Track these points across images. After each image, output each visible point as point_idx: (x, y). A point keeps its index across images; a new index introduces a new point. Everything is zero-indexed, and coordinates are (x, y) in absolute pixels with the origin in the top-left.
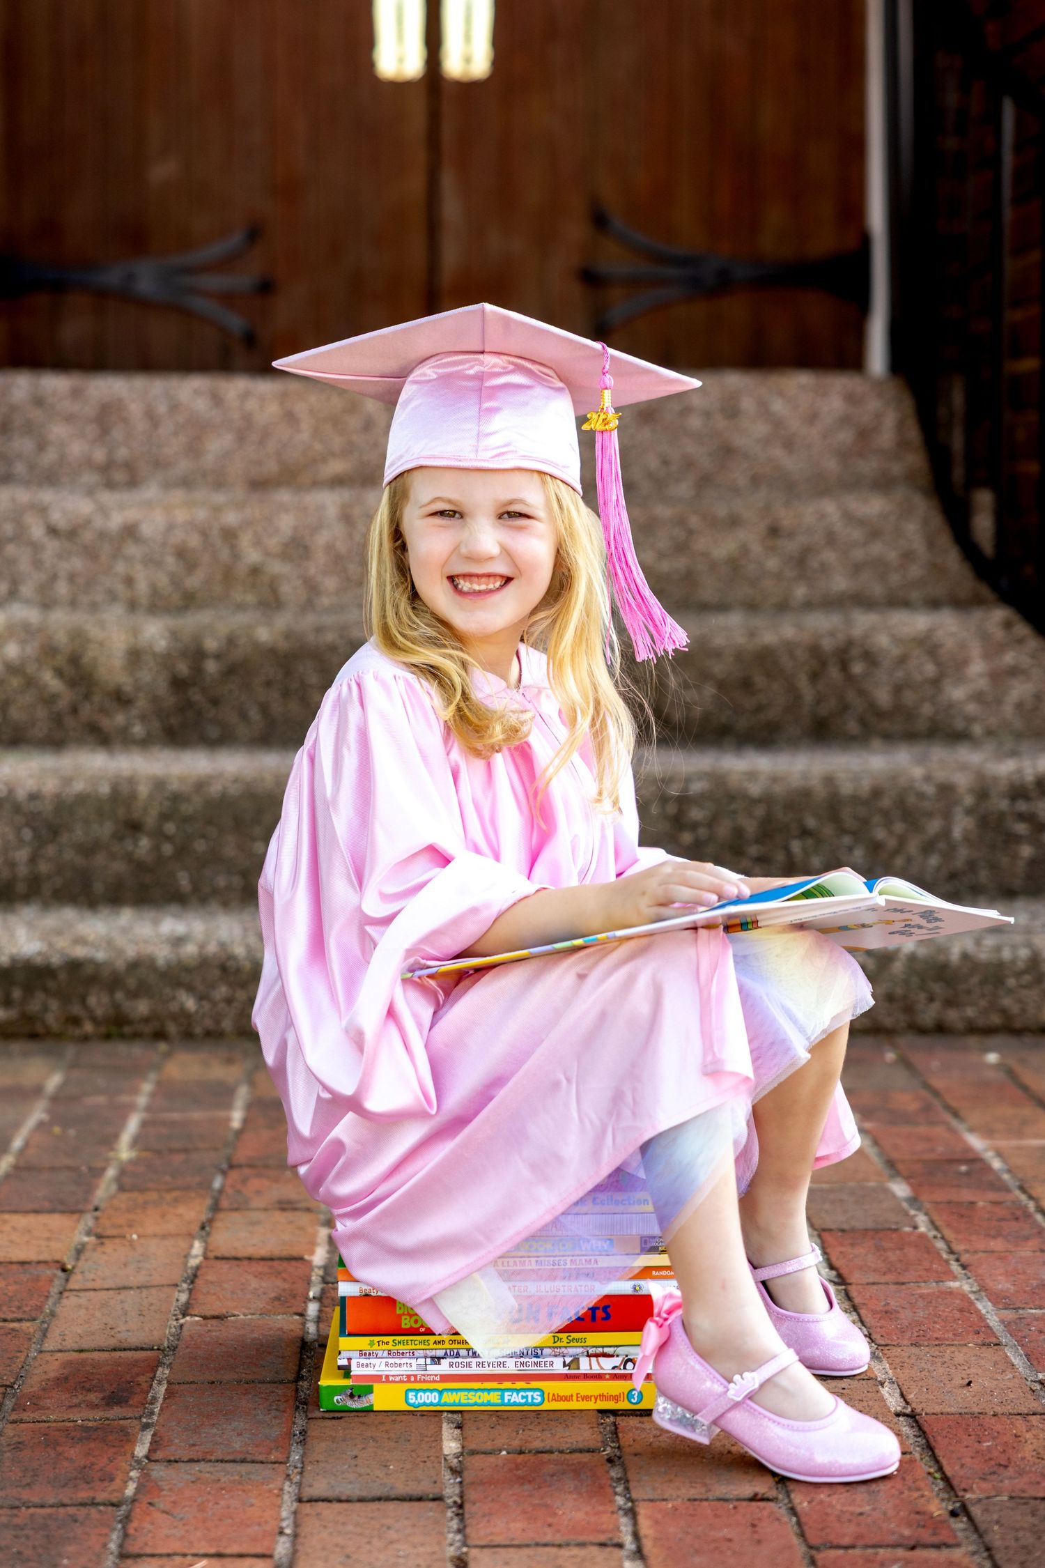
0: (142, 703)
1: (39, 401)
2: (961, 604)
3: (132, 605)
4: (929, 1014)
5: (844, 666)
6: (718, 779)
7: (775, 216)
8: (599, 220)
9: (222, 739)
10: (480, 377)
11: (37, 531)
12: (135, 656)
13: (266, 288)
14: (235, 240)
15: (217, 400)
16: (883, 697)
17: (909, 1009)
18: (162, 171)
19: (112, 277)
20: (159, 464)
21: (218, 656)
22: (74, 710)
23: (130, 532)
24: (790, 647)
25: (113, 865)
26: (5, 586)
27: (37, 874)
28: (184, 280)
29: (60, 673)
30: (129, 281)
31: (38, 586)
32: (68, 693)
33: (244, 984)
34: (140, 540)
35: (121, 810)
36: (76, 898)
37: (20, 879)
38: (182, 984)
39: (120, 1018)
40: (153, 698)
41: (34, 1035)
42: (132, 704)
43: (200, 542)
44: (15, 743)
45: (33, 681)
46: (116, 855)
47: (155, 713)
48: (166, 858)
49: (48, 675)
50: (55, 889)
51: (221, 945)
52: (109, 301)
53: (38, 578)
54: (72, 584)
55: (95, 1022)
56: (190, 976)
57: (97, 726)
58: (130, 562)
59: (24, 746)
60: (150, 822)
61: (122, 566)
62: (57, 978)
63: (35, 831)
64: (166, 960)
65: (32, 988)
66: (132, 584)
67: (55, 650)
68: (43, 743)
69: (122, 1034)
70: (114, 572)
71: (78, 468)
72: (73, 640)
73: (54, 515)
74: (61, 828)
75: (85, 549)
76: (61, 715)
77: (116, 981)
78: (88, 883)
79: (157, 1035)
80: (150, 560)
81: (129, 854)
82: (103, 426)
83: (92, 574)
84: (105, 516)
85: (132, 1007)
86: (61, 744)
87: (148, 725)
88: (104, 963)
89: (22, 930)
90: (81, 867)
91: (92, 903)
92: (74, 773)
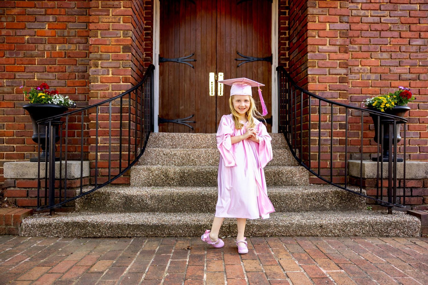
0: (176, 180)
1: (163, 136)
2: (294, 165)
3: (175, 165)
4: (299, 234)
5: (279, 175)
9: (187, 185)
10: (242, 85)
11: (162, 155)
12: (175, 173)
13: (195, 122)
14: (191, 116)
15: (187, 136)
16: (284, 179)
17: (296, 233)
18: (181, 108)
19: (175, 121)
20: (179, 145)
21: (187, 173)
22: (166, 181)
23: (175, 154)
24: (270, 172)
25: (170, 206)
26: (157, 162)
27: (158, 208)
28: (184, 121)
29: (163, 176)
30: (177, 121)
31: (162, 162)
32: (165, 178)
33: (190, 229)
34: (176, 156)
35: (171, 198)
36: (164, 212)
37: (156, 208)
38: (180, 229)
39: (170, 234)
40: (177, 179)
41: (156, 237)
42: (174, 180)
43: (185, 156)
44: (157, 186)
45: (159, 177)
46: (171, 205)
47: (177, 182)
48: (178, 205)
49: (162, 176)
50: (161, 210)
51: (186, 222)
52: (175, 124)
53: (161, 161)
54: (166, 162)
55: (166, 234)
56: (181, 227)
57: (169, 183)
58: (175, 159)
59: (158, 187)
60: (176, 200)
61: (174, 159)
62: (160, 228)
63: (158, 201)
64: (177, 225)
65: (156, 229)
66: (175, 162)
67: (163, 172)
68: (161, 186)
69: (170, 237)
70: (172, 160)
71: (168, 146)
72: (166, 171)
73: (164, 152)
74: (162, 201)
75: (168, 157)
76: (164, 182)
77: (169, 228)
78: (166, 209)
79: (176, 237)
80: (177, 158)
81: (173, 205)
82: (172, 140)
83: (169, 160)
84: (171, 152)
85: (172, 232)
86: (163, 186)
87: (176, 183)
88: (167, 225)
89: (155, 219)
90: (165, 207)
91: (167, 212)
92: (164, 192)
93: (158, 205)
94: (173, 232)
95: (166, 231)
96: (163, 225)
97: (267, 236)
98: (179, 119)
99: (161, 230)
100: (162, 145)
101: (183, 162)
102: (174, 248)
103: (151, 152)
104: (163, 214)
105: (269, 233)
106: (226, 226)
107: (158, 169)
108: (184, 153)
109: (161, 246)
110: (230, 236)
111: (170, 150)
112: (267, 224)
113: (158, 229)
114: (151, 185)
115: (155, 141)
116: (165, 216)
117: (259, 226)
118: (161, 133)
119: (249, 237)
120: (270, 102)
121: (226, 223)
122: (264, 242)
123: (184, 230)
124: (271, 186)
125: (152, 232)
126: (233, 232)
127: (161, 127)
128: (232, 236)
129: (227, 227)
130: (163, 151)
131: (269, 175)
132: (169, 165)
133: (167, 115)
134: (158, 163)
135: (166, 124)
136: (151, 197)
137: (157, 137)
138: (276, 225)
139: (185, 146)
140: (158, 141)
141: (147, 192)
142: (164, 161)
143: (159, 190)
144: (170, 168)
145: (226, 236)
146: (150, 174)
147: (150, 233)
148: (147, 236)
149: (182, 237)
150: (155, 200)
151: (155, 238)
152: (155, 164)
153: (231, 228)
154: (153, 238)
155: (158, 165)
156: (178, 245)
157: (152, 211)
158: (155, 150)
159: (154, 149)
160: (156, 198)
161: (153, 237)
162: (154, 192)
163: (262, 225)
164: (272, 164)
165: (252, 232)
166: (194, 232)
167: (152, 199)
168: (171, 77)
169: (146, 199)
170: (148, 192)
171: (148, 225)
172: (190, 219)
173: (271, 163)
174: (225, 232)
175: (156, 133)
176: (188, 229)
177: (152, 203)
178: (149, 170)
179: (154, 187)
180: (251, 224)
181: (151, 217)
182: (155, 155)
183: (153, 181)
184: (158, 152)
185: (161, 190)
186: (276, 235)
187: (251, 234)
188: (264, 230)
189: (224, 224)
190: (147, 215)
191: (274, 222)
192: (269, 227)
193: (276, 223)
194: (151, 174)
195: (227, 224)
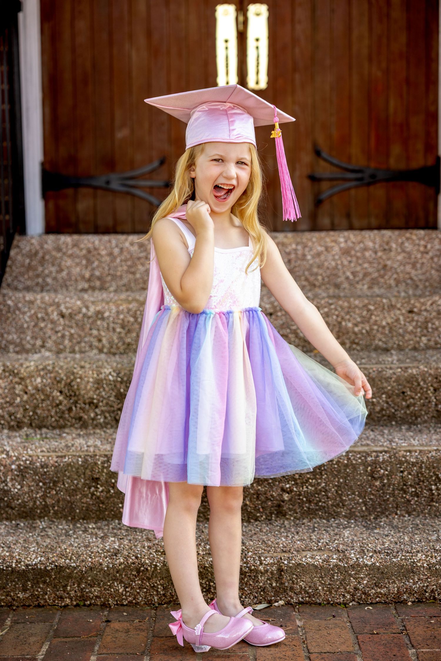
1: (59, 249)
3: (101, 351)
6: (393, 453)
7: (396, 150)
8: (318, 153)
11: (55, 316)
12: (99, 383)
13: (167, 185)
14: (156, 164)
18: (121, 134)
19: (100, 182)
22: (70, 410)
23: (99, 315)
24: (423, 374)
25: (84, 500)
26: (39, 343)
27: (46, 506)
28: (131, 183)
29: (61, 392)
30: (108, 183)
31: (55, 342)
32: (65, 402)
33: (149, 579)
34: (103, 319)
35: (88, 472)
36: (65, 517)
37: (37, 508)
38: (116, 579)
39: (83, 598)
40: (107, 404)
41: (39, 606)
42: (97, 407)
43: (132, 319)
44: (40, 428)
45: (48, 396)
46: (86, 496)
47: (109, 412)
48: (111, 496)
49: (56, 393)
50: (56, 513)
51: (137, 558)
52: (99, 192)
53: (54, 338)
54: (70, 340)
55: (71, 599)
56: (121, 575)
57: (80, 419)
58: (98, 330)
59: (44, 430)
60: (103, 478)
61: (95, 332)
62: (50, 577)
63: (44, 484)
64: (108, 567)
65: (38, 582)
66: (100, 341)
67: (59, 382)
68: (54, 428)
69: (85, 605)
70: (91, 335)
71: (76, 280)
72: (68, 377)
73: (62, 308)
74: (58, 482)
75: (77, 325)
76: (63, 412)
77: (81, 578)
78: (72, 510)
79: (105, 606)
80: (108, 328)
81: (93, 494)
82: (89, 261)
83: (80, 336)
84: (87, 308)
85: (90, 592)
86: (62, 427)
87: (105, 418)
88: (75, 568)
89: (33, 547)
90: (69, 502)
91: (74, 520)
92: (65, 452)
93: (44, 497)
94: (96, 591)
95: (72, 588)
96: (60, 569)
97: (405, 602)
98: (113, 177)
99: (55, 586)
100: (55, 279)
101: (128, 340)
102: (96, 648)
103: (19, 309)
104: (63, 526)
105: (410, 591)
106: (267, 571)
107: (43, 369)
108: (129, 310)
109: (56, 641)
110: (281, 602)
111: (81, 299)
112: (403, 562)
113: (44, 582)
114: (19, 426)
115: (30, 267)
116: (67, 535)
117: (379, 568)
118: (51, 238)
119: (345, 604)
120: (432, 108)
121: (269, 560)
122: (393, 623)
123: (130, 585)
124: (425, 422)
125: (25, 590)
126: (292, 589)
127: (51, 205)
128: (288, 603)
129: (272, 573)
130: (58, 305)
131: (419, 384)
132: (81, 352)
133: (73, 160)
134: (43, 346)
135: (70, 191)
136: (20, 471)
137: (36, 253)
138: (434, 565)
139: (136, 280)
140: (43, 266)
141: (7, 454)
142: (63, 336)
143: (46, 446)
144: (82, 367)
145: (270, 602)
146: (14, 388)
147: (21, 595)
148: (10, 606)
149: (123, 605)
150: (33, 480)
151: (34, 611)
152: (34, 350)
153: (286, 577)
154: (28, 610)
155: (43, 350)
156: (109, 639)
157: (25, 518)
158: (32, 302)
159: (29, 297)
160: (36, 473)
161: (29, 606)
162: (30, 452)
163: (387, 567)
164: (432, 343)
165: (356, 589)
166: (164, 589)
167: (23, 477)
168: (82, 25)
169: (6, 476)
170: (11, 453)
171: (13, 571)
172: (149, 547)
173: (429, 340)
174: (264, 589)
175: (32, 237)
176: (142, 580)
177: (26, 489)
178: (13, 373)
179: (31, 431)
180: (351, 562)
181: (21, 541)
182: (31, 317)
183: (25, 410)
184: (39, 308)
185: (54, 444)
186: (435, 599)
187: (353, 595)
188: (394, 582)
189: (261, 564)
190: (8, 534)
191: (427, 556)
192: (413, 572)
193: (434, 561)
194: (18, 388)
195: (272, 565)
